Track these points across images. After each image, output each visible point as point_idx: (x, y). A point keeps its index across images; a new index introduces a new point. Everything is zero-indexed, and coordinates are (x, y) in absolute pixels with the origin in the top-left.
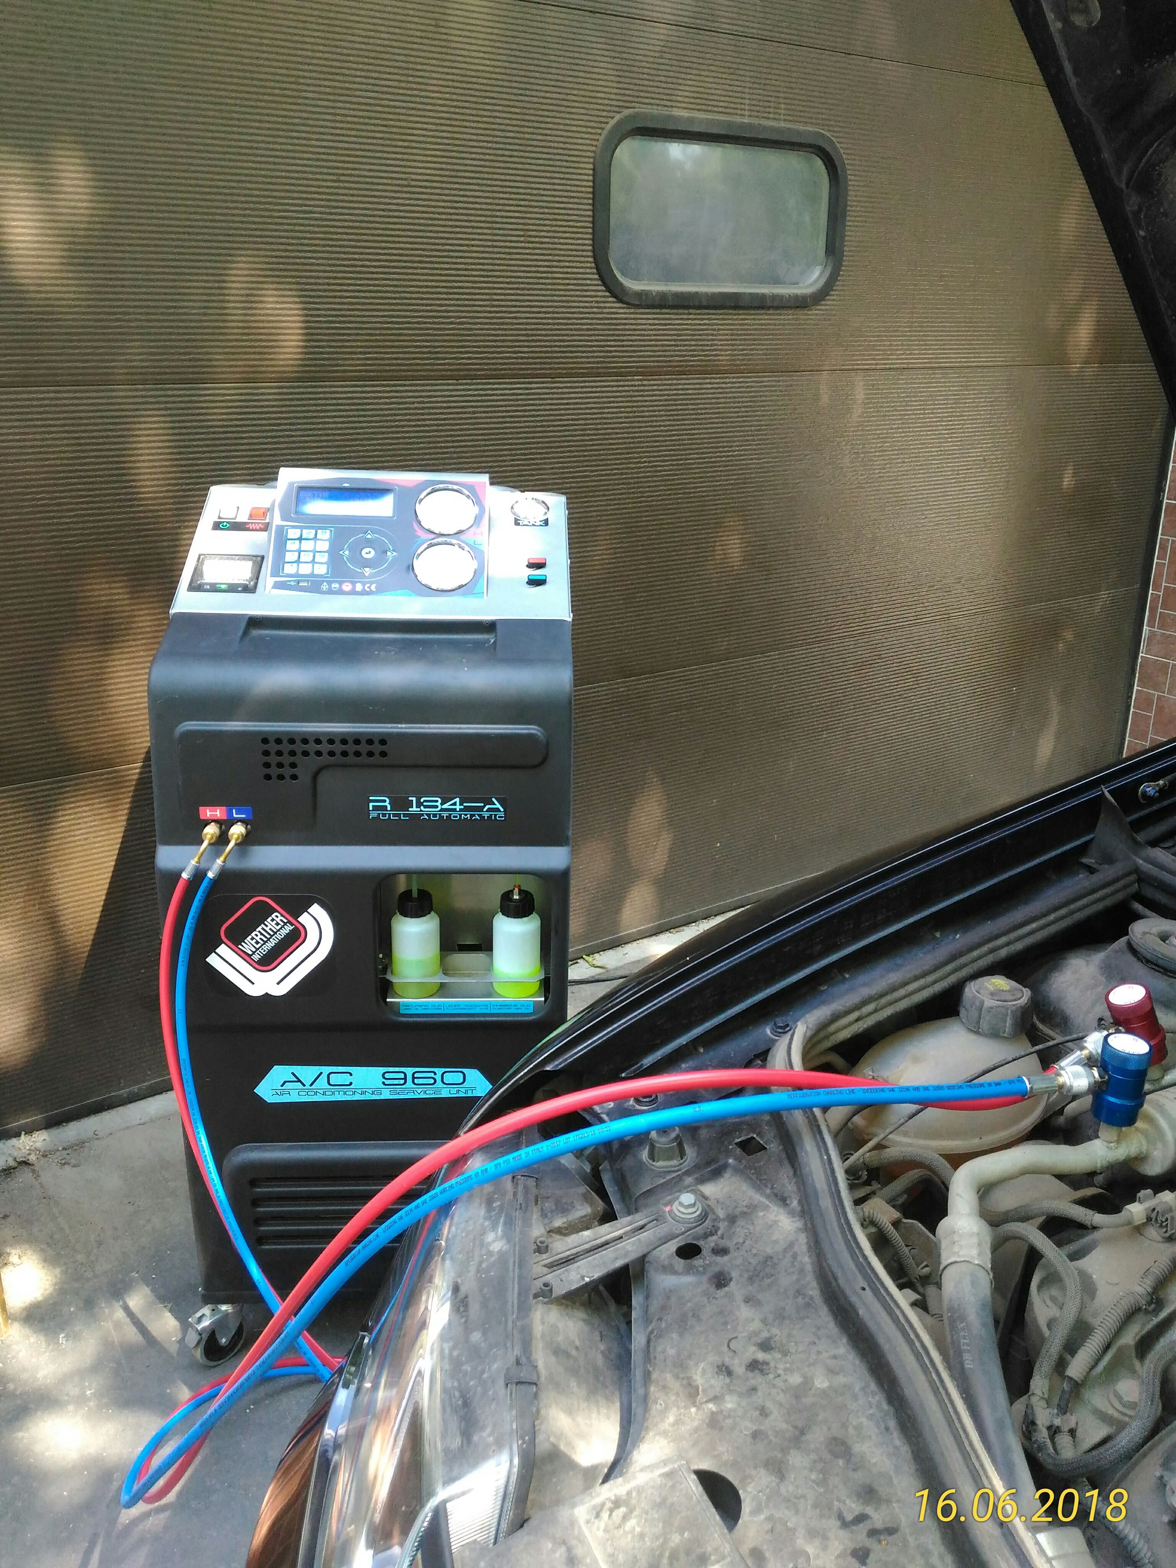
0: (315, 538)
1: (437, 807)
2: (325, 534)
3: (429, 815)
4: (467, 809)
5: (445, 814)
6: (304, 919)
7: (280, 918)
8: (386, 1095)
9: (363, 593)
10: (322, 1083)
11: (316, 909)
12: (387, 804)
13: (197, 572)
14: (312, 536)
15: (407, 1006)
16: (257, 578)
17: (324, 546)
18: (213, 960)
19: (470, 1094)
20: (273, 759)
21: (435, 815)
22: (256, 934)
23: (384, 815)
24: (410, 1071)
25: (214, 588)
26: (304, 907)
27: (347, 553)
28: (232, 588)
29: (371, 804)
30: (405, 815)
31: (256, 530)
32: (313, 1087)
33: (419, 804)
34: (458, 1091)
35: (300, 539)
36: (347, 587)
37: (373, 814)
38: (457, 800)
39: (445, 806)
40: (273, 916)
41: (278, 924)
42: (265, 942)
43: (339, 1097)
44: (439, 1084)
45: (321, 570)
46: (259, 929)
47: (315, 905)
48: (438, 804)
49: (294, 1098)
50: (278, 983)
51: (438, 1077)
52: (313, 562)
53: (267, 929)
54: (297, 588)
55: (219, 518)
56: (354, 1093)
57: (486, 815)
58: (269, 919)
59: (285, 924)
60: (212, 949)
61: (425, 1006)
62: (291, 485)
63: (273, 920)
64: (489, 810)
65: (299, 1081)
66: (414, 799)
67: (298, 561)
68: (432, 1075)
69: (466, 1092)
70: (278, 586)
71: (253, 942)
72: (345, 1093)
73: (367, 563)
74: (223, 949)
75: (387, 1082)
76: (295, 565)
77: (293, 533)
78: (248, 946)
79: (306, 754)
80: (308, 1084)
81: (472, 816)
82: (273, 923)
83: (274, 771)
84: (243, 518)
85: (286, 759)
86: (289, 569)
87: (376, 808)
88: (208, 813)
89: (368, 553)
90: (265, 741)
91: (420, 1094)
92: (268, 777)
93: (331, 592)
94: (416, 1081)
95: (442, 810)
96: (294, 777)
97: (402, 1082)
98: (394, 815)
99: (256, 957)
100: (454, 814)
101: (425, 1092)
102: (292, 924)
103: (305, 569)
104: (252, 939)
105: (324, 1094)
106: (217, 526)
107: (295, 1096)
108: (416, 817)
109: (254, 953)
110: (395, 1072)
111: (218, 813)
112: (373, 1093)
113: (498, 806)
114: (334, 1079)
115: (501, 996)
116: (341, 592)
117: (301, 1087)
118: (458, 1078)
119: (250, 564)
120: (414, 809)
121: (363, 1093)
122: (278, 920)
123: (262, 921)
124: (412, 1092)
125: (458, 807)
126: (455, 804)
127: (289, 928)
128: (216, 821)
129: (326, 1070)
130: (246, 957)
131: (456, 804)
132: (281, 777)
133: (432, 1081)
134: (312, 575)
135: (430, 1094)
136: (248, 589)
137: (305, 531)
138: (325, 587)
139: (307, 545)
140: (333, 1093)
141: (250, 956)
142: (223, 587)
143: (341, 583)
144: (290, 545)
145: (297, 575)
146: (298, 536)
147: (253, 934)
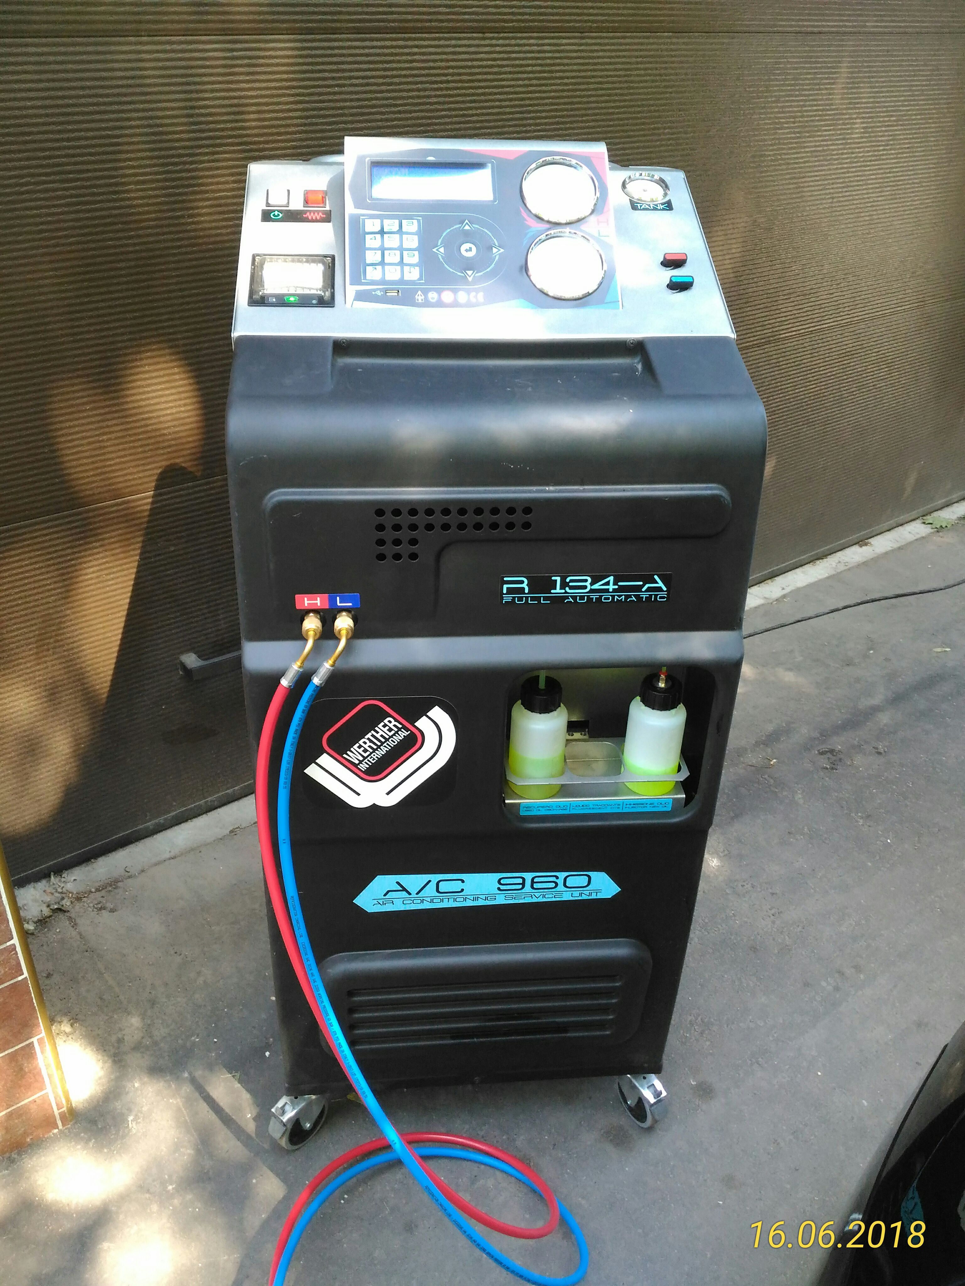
0: (400, 231)
1: (585, 587)
2: (411, 226)
3: (574, 598)
4: (622, 589)
5: (594, 596)
6: (423, 723)
7: (394, 723)
8: (501, 900)
9: (469, 305)
10: (430, 890)
11: (437, 713)
12: (525, 585)
13: (255, 279)
14: (396, 228)
15: (528, 808)
16: (333, 287)
17: (412, 242)
18: (312, 771)
19: (594, 896)
20: (389, 535)
21: (582, 598)
22: (365, 742)
23: (520, 599)
24: (528, 876)
25: (281, 302)
26: (423, 711)
27: (442, 250)
28: (304, 301)
29: (505, 586)
30: (545, 598)
31: (316, 221)
32: (419, 895)
33: (564, 585)
34: (581, 894)
35: (382, 232)
36: (447, 297)
37: (507, 598)
38: (611, 579)
39: (596, 586)
40: (386, 721)
41: (390, 730)
42: (374, 750)
43: (446, 904)
44: (561, 887)
45: (413, 274)
46: (369, 736)
47: (437, 707)
48: (588, 584)
49: (398, 906)
50: (388, 793)
51: (560, 882)
52: (401, 263)
53: (378, 736)
54: (384, 299)
55: (268, 204)
56: (465, 899)
57: (644, 596)
58: (380, 726)
59: (399, 729)
60: (312, 759)
61: (549, 807)
62: (360, 160)
63: (385, 726)
64: (649, 589)
65: (404, 889)
66: (558, 579)
67: (382, 263)
68: (554, 879)
69: (590, 894)
70: (361, 297)
71: (361, 751)
72: (455, 900)
73: (468, 265)
74: (325, 760)
75: (502, 887)
76: (379, 268)
77: (372, 225)
78: (354, 755)
79: (430, 527)
80: (414, 892)
81: (627, 597)
82: (385, 729)
83: (389, 549)
84: (297, 204)
85: (405, 535)
86: (373, 274)
87: (510, 591)
88: (306, 601)
89: (468, 250)
90: (380, 512)
91: (538, 898)
92: (381, 557)
93: (427, 304)
94: (535, 886)
95: (592, 591)
96: (413, 556)
97: (521, 886)
98: (533, 599)
99: (363, 767)
100: (605, 595)
101: (544, 896)
102: (407, 729)
103: (393, 274)
104: (360, 747)
105: (432, 901)
106: (267, 216)
107: (399, 904)
108: (559, 600)
109: (361, 762)
110: (512, 878)
111: (318, 601)
112: (486, 899)
113: (661, 584)
114: (443, 887)
115: (635, 793)
116: (440, 304)
117: (407, 895)
118: (583, 881)
119: (320, 268)
120: (558, 590)
121: (475, 899)
122: (391, 725)
123: (372, 726)
124: (528, 896)
125: (611, 587)
126: (608, 583)
127: (403, 734)
128: (316, 611)
129: (435, 878)
130: (352, 767)
131: (610, 583)
132: (397, 557)
133: (553, 885)
134: (402, 281)
135: (550, 897)
136: (325, 302)
137: (386, 222)
138: (420, 297)
139: (392, 241)
140: (442, 901)
141: (356, 765)
142: (292, 299)
143: (439, 292)
144: (372, 242)
145: (383, 282)
146: (378, 228)
147: (361, 742)
